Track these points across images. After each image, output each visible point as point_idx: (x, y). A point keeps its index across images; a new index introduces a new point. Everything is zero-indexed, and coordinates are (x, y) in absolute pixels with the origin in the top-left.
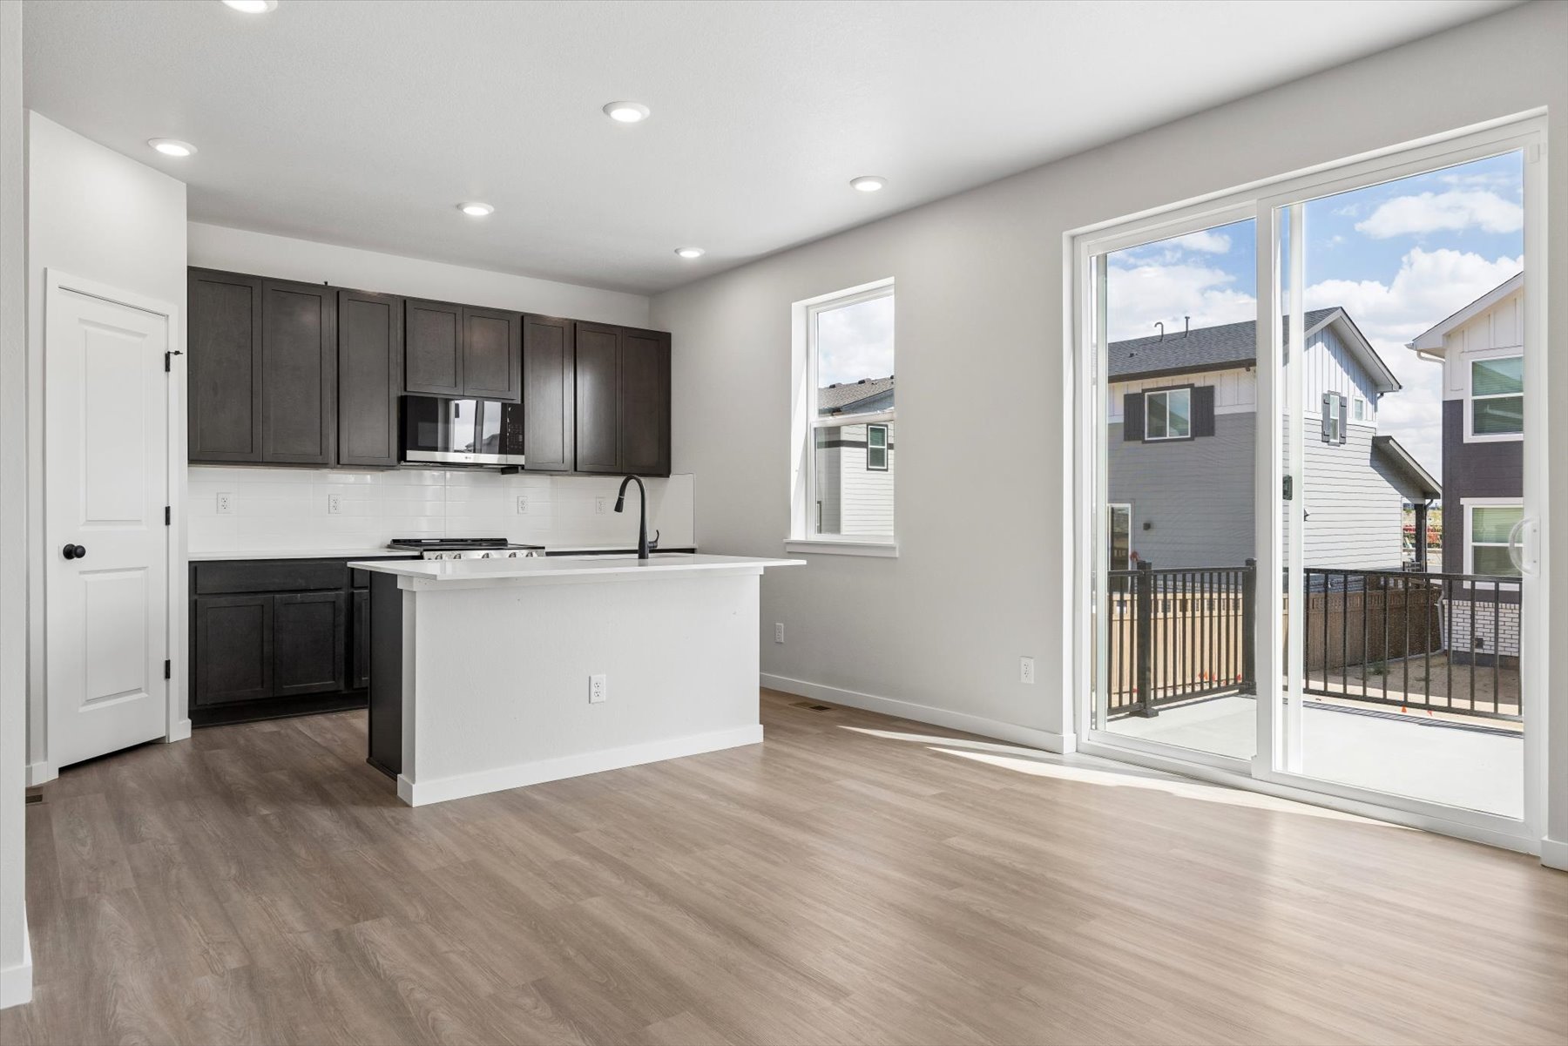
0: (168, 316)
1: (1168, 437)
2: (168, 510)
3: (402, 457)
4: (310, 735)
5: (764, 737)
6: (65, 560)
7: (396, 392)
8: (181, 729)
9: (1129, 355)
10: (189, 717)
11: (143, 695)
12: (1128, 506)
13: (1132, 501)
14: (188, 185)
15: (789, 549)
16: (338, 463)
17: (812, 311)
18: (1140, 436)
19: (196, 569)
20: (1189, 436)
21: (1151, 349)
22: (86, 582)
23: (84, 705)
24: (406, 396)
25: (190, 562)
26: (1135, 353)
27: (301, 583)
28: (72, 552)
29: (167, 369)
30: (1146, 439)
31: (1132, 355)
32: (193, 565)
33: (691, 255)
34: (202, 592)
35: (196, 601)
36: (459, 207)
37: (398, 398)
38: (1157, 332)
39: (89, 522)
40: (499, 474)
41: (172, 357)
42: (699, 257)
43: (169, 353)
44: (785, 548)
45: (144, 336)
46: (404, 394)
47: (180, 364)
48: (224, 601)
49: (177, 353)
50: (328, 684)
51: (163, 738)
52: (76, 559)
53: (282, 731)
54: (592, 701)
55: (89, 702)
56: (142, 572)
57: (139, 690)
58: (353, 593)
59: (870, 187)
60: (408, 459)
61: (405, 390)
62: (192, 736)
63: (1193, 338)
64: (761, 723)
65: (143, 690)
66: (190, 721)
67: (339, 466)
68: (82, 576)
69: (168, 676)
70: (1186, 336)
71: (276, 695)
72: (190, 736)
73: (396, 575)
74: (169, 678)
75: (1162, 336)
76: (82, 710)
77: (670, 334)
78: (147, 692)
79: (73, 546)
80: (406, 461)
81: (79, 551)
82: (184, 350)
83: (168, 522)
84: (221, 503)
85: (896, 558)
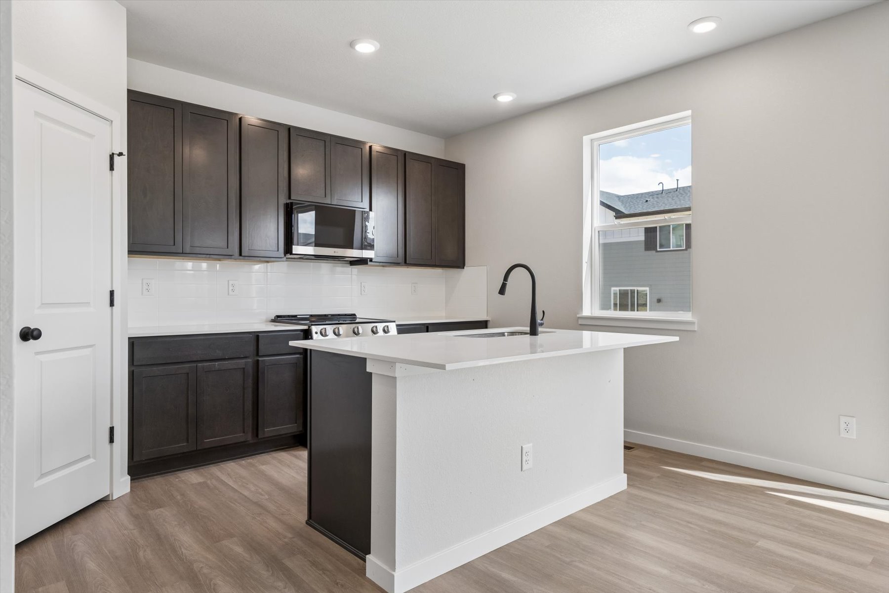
0: (112, 121)
1: (671, 249)
2: (112, 293)
3: (288, 250)
4: (235, 487)
5: (628, 484)
6: (22, 341)
7: (283, 200)
8: (122, 485)
9: (645, 201)
10: (129, 474)
11: (91, 461)
12: (648, 289)
13: (650, 286)
14: (128, 11)
15: (580, 322)
16: (240, 254)
17: (596, 144)
18: (655, 249)
19: (133, 343)
20: (684, 248)
21: (657, 198)
22: (41, 362)
23: (39, 479)
24: (292, 203)
25: (129, 338)
26: (649, 200)
27: (219, 354)
28: (28, 335)
29: (112, 168)
30: (658, 250)
31: (647, 201)
32: (132, 340)
33: (505, 99)
34: (139, 364)
35: (133, 371)
36: (352, 45)
37: (284, 204)
38: (660, 188)
39: (44, 305)
40: (348, 265)
41: (116, 158)
42: (512, 101)
43: (113, 154)
44: (578, 321)
45: (91, 136)
46: (289, 201)
47: (122, 163)
48: (156, 370)
49: (120, 154)
50: (239, 437)
51: (108, 496)
52: (31, 342)
53: (209, 482)
54: (524, 469)
55: (43, 475)
56: (90, 349)
57: (88, 457)
58: (258, 360)
59: (705, 28)
60: (293, 253)
61: (290, 198)
62: (131, 492)
63: (681, 191)
64: (625, 472)
65: (91, 456)
66: (129, 477)
67: (241, 257)
68: (39, 357)
69: (112, 440)
70: (677, 190)
71: (199, 448)
72: (128, 490)
73: (366, 359)
74: (113, 442)
75: (663, 190)
76: (38, 484)
77: (465, 165)
78: (95, 458)
79: (29, 328)
80: (291, 254)
81: (35, 333)
82: (125, 152)
83: (112, 304)
84: (145, 287)
85: (695, 331)
